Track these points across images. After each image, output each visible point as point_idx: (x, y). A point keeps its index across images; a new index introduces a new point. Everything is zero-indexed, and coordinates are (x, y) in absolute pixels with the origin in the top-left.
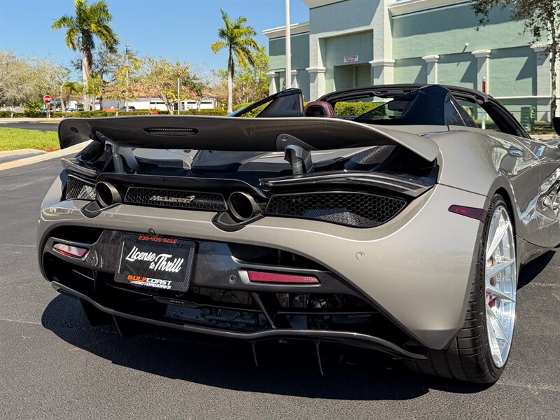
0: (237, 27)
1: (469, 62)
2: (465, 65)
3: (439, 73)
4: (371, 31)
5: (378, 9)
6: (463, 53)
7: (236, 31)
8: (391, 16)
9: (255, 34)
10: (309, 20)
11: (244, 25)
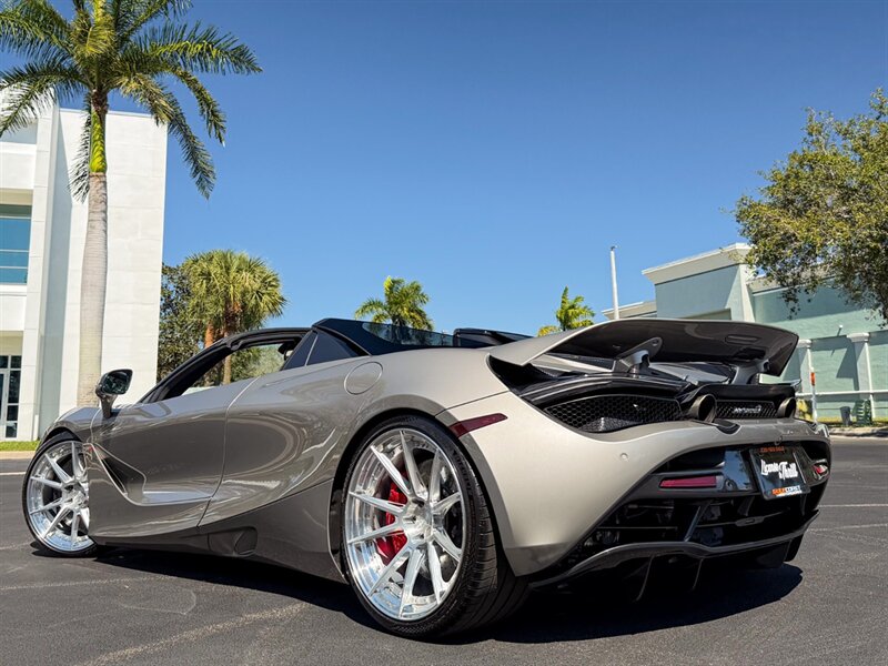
0: (573, 307)
1: (845, 350)
2: (841, 354)
3: (813, 361)
4: (729, 311)
5: (735, 284)
6: (838, 336)
7: (570, 311)
8: (751, 293)
9: (593, 315)
10: (654, 298)
11: (580, 305)
